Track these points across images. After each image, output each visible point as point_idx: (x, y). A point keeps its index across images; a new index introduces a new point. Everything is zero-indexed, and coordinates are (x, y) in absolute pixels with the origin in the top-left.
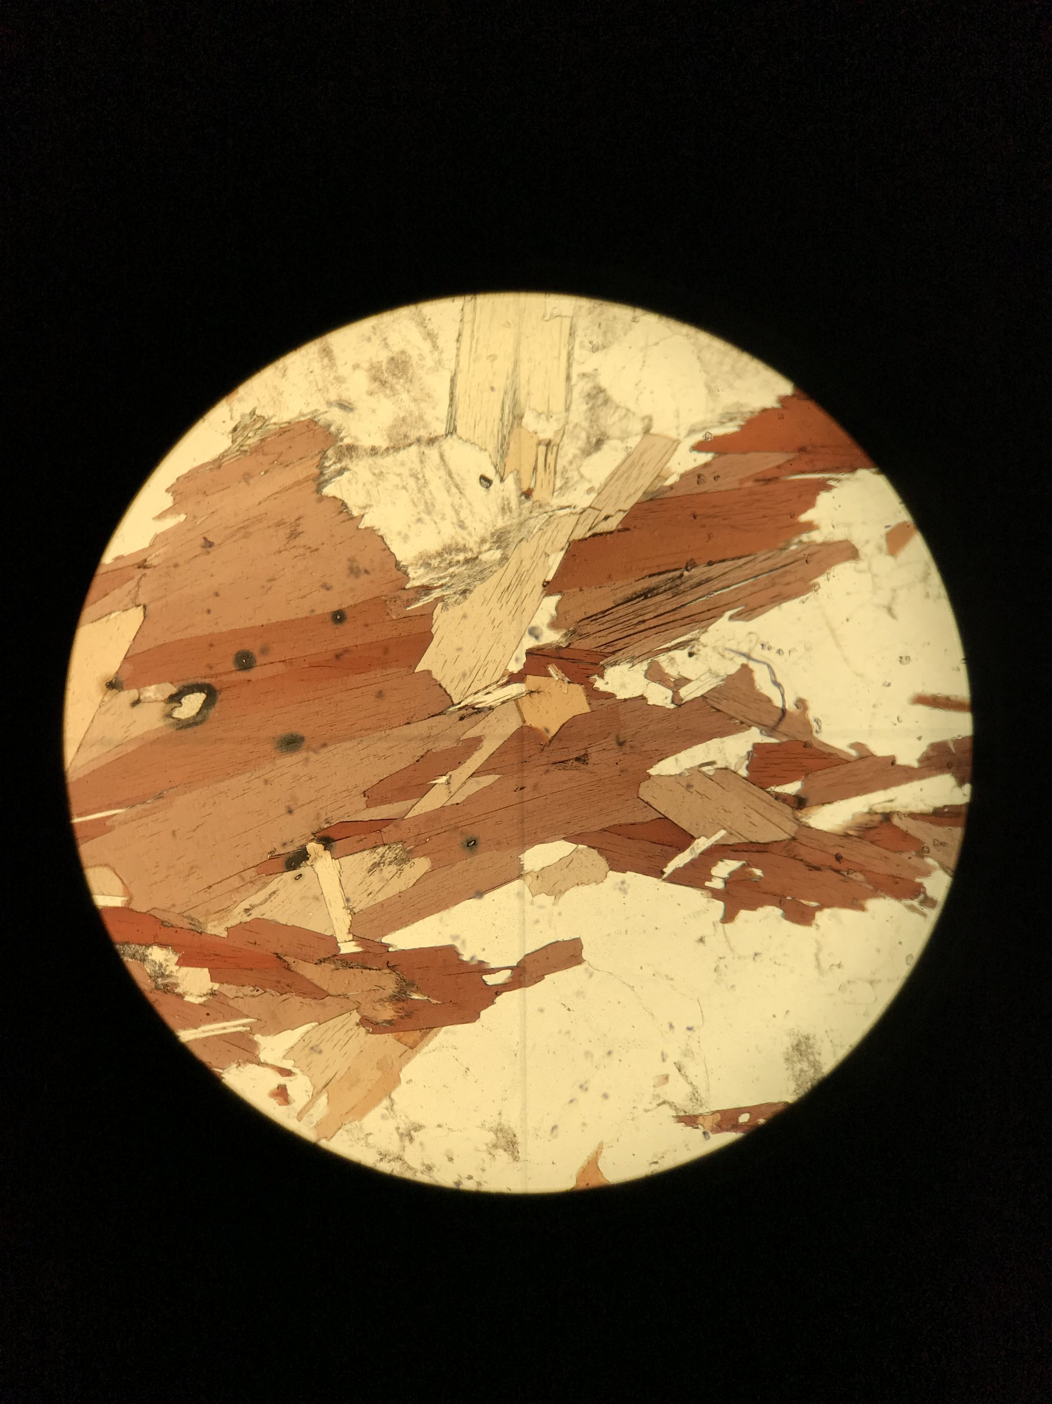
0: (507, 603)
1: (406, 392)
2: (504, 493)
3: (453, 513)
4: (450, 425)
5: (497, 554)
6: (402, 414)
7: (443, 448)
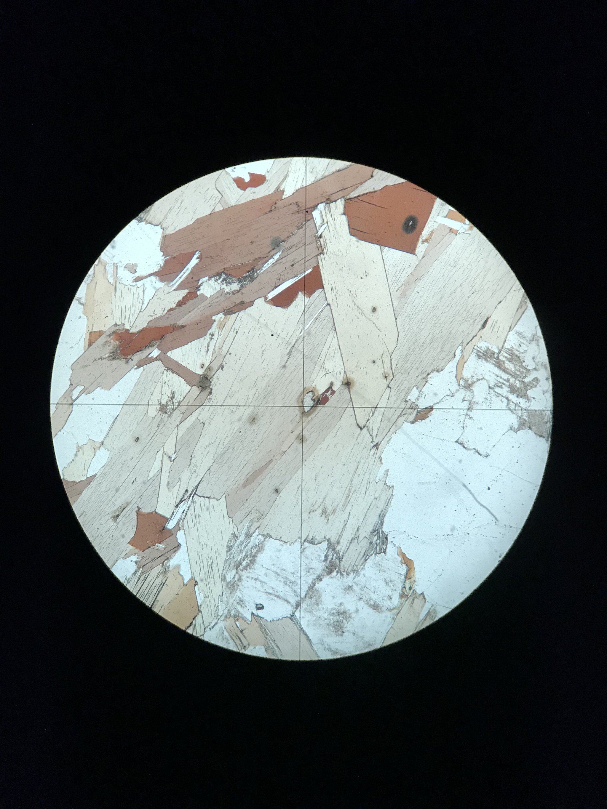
0: (207, 560)
1: (327, 618)
2: (247, 609)
3: (264, 580)
4: (295, 620)
5: (229, 578)
6: (320, 606)
7: (290, 606)
